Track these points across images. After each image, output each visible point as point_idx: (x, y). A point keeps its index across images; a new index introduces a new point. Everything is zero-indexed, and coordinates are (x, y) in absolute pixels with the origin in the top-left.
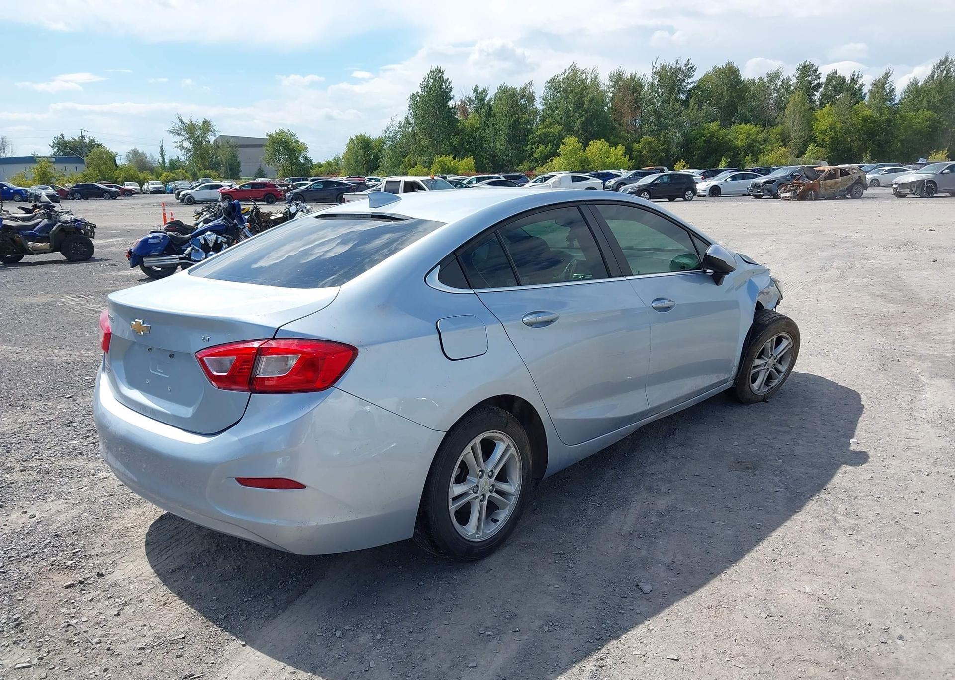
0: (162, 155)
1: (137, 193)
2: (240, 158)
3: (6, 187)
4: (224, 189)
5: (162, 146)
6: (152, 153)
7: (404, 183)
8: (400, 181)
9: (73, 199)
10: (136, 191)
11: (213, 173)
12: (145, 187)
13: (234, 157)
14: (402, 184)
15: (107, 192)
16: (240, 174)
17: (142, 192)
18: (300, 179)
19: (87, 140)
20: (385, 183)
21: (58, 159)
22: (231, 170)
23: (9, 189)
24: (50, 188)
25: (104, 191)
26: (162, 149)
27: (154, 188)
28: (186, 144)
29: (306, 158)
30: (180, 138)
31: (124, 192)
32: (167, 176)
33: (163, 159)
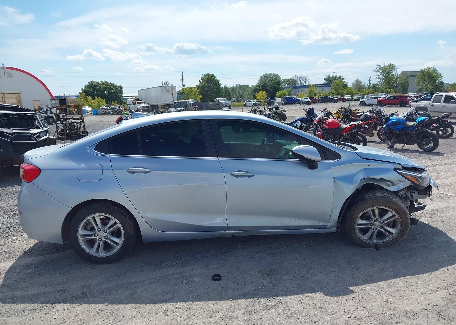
0: (370, 82)
1: (350, 100)
2: (409, 82)
3: (294, 98)
4: (379, 99)
5: (370, 78)
9: (319, 103)
10: (348, 99)
11: (392, 90)
12: (354, 98)
13: (406, 82)
15: (333, 100)
16: (408, 90)
17: (352, 99)
19: (338, 77)
21: (325, 85)
22: (403, 88)
23: (295, 99)
24: (309, 98)
25: (332, 99)
26: (370, 79)
27: (357, 98)
28: (381, 76)
29: (440, 82)
30: (379, 73)
31: (343, 99)
32: (365, 92)
33: (370, 84)
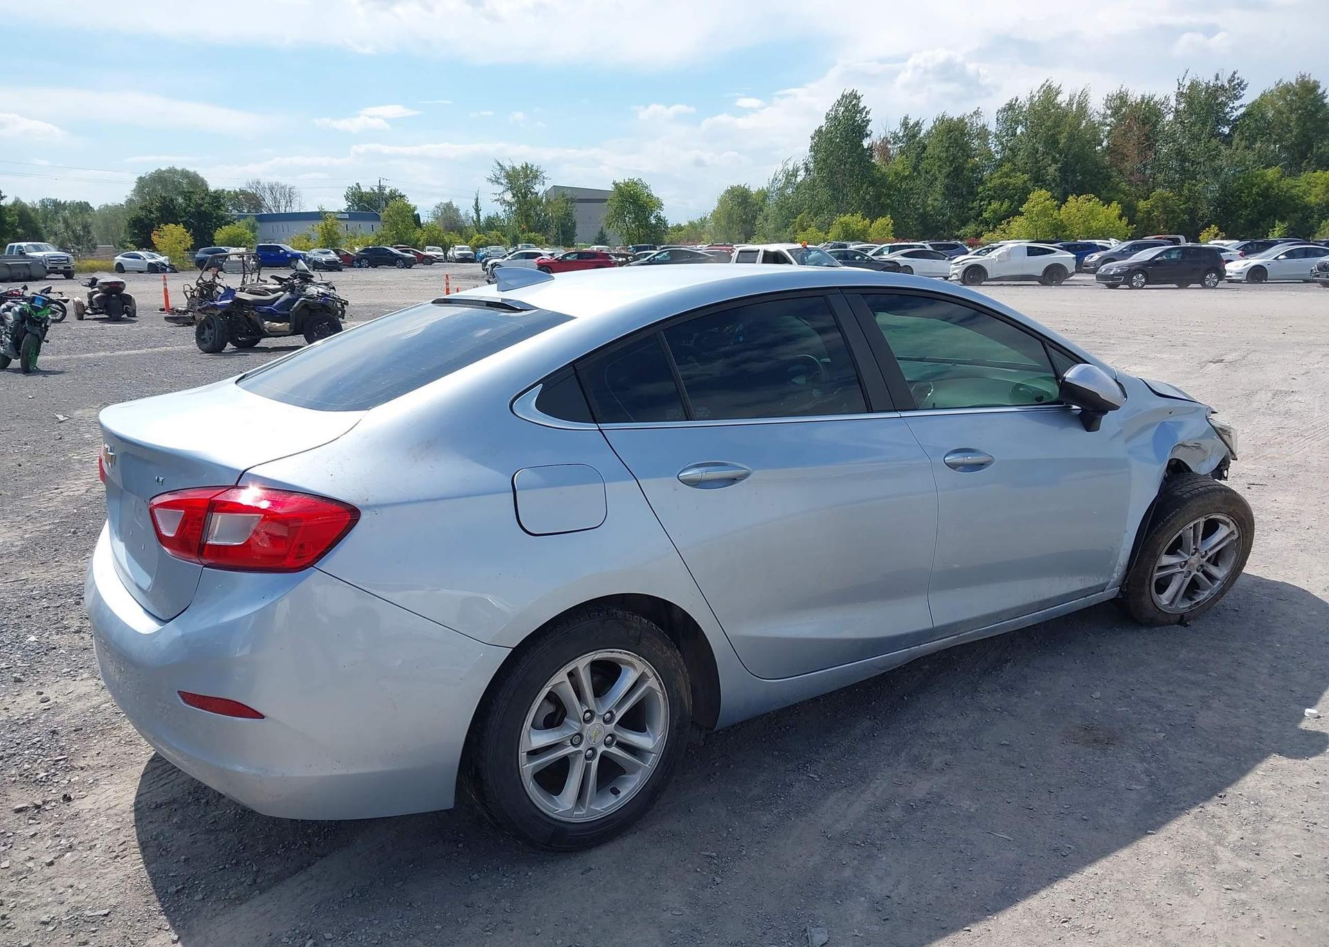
0: (477, 211)
1: (440, 261)
2: (577, 216)
3: (282, 249)
4: (542, 259)
5: (477, 199)
6: (465, 209)
7: (763, 253)
8: (759, 251)
9: (360, 267)
10: (438, 258)
11: (539, 237)
12: (450, 253)
13: (568, 215)
14: (761, 254)
15: (401, 258)
16: (576, 239)
17: (446, 259)
18: (647, 247)
19: (387, 191)
20: (738, 252)
21: (352, 216)
22: (563, 233)
23: (286, 252)
24: (332, 252)
25: (397, 257)
26: (477, 203)
27: (460, 254)
28: (508, 196)
29: (659, 218)
30: (501, 189)
31: (423, 258)
32: (478, 240)
33: (479, 216)
